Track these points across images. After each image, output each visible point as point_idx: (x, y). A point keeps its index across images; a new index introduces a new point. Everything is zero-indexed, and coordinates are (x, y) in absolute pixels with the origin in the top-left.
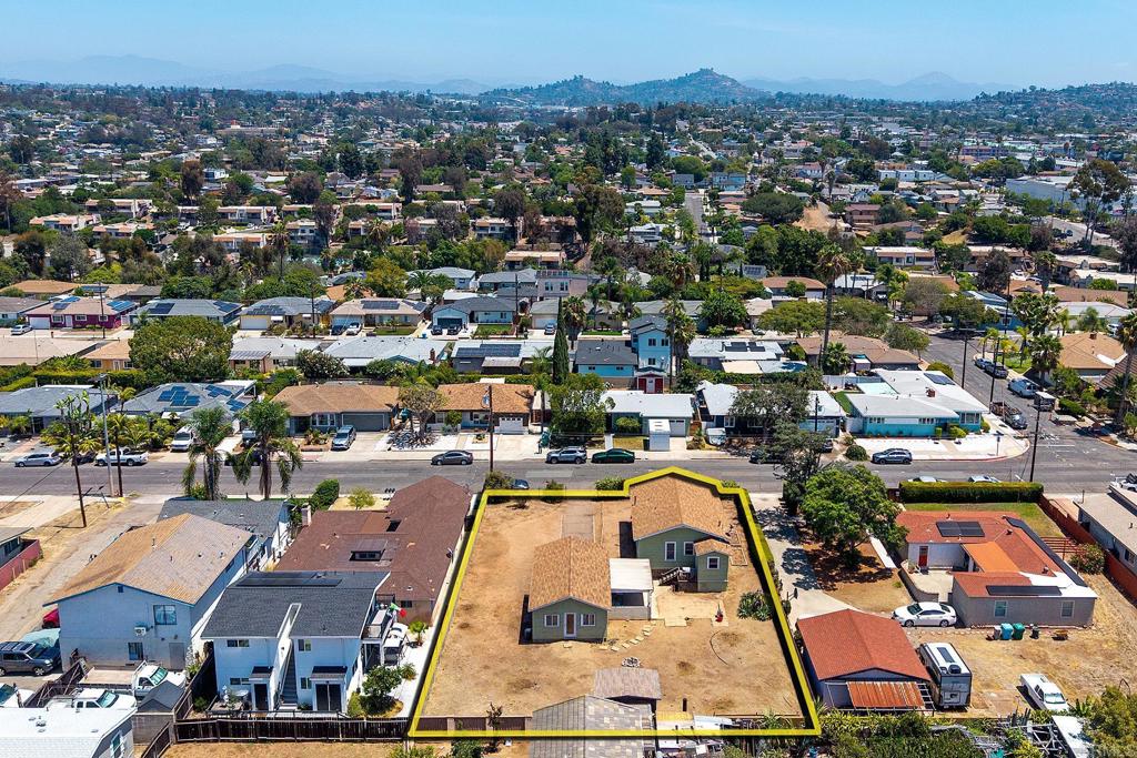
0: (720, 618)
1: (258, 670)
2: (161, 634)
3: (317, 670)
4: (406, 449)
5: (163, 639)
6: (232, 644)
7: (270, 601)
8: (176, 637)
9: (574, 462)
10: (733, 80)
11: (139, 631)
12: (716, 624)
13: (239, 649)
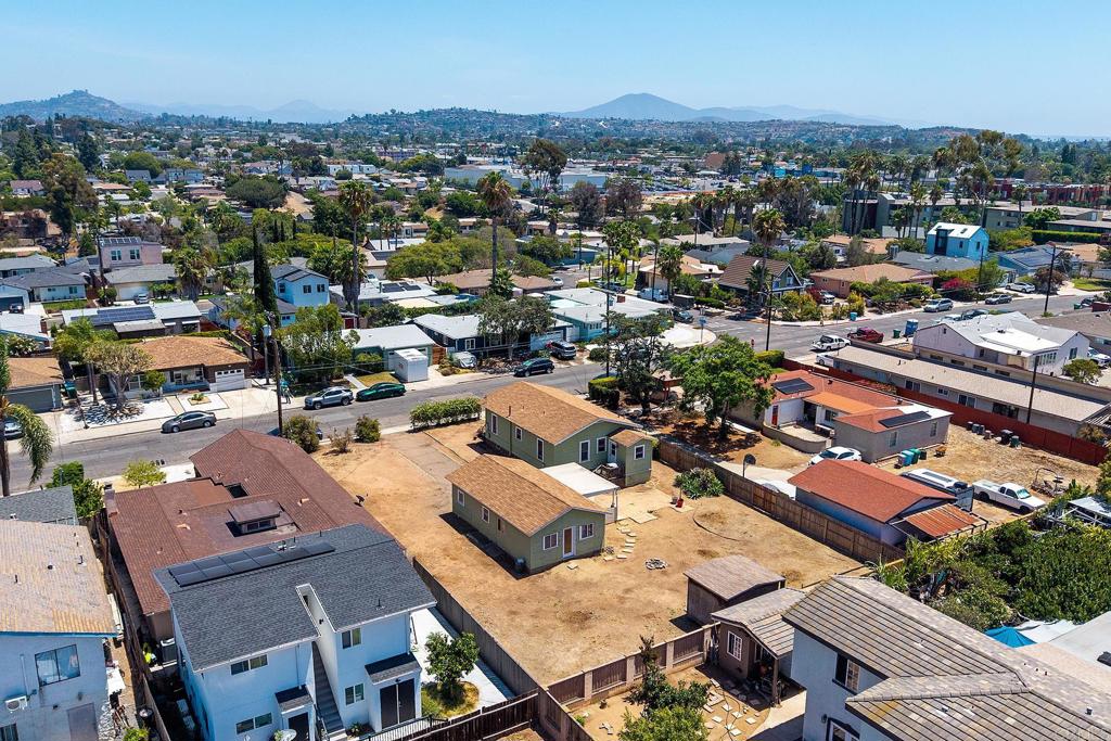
0: (679, 504)
1: (284, 696)
2: (51, 699)
3: (373, 668)
5: (55, 707)
6: (238, 669)
7: (258, 592)
8: (80, 697)
9: (341, 404)
10: (110, 102)
11: (16, 705)
13: (251, 672)
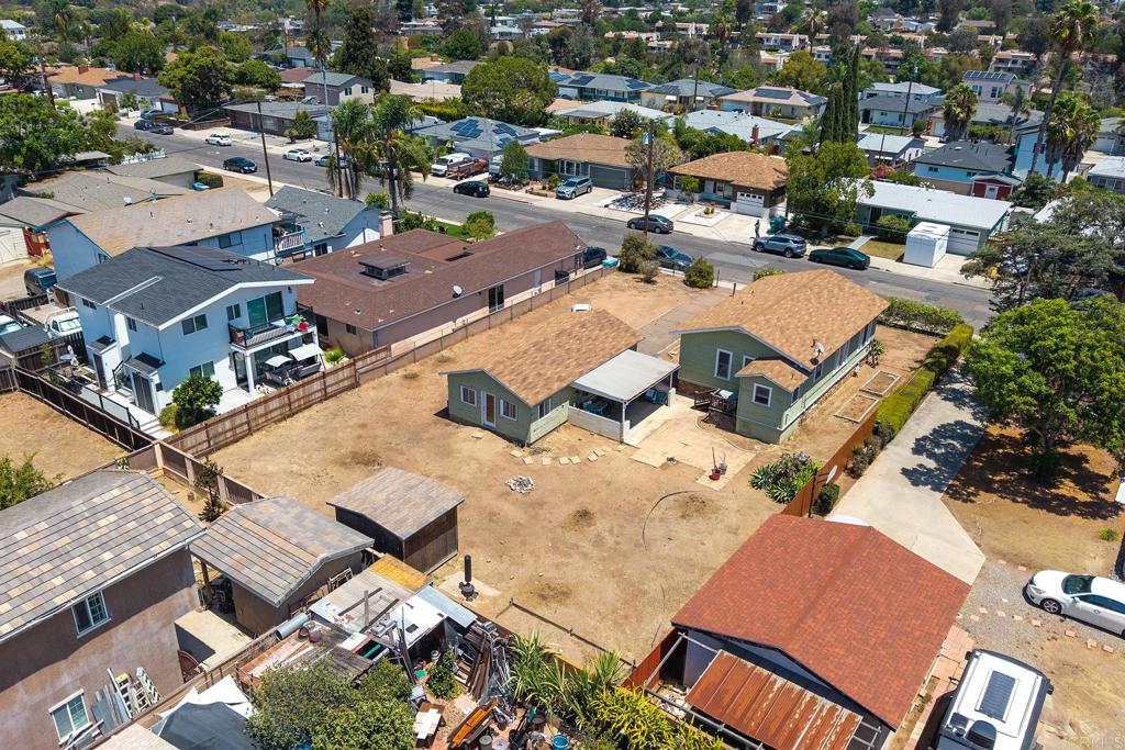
0: (717, 474)
1: (102, 340)
4: (624, 209)
6: (85, 303)
7: (146, 268)
12: (705, 481)
